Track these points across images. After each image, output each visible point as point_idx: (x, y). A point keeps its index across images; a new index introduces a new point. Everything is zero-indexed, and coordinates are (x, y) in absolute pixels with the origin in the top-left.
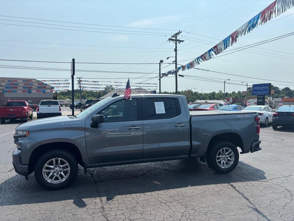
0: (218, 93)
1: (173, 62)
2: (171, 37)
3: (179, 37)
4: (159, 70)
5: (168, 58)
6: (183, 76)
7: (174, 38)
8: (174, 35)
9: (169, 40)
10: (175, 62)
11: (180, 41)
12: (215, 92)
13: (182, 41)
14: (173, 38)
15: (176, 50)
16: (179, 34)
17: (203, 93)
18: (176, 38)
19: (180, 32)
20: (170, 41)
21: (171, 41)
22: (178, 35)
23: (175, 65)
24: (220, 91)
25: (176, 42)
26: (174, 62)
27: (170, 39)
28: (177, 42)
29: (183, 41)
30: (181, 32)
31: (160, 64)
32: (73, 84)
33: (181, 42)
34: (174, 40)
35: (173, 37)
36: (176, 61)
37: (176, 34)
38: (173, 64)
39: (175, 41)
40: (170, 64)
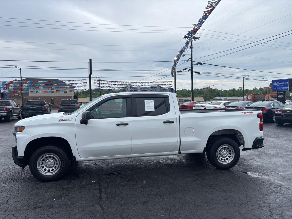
0: (238, 90)
2: (187, 35)
5: (184, 56)
6: (199, 73)
8: (189, 32)
9: (184, 37)
11: (196, 38)
12: (235, 89)
13: (198, 38)
17: (223, 90)
20: (185, 39)
23: (191, 62)
24: (240, 88)
26: (189, 60)
28: (193, 39)
29: (199, 38)
32: (90, 84)
33: (197, 40)
36: (192, 58)
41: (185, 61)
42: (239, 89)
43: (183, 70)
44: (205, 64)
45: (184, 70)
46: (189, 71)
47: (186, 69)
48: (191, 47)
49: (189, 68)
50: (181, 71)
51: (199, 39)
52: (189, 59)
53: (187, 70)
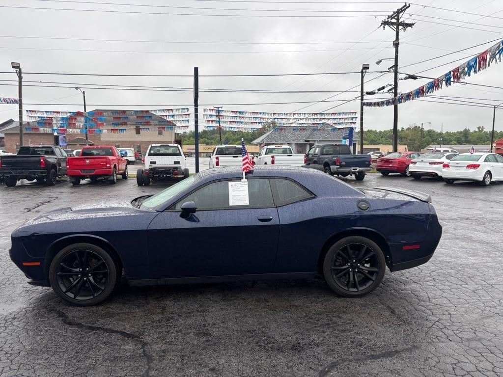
0: (475, 132)
1: (389, 69)
2: (388, 19)
3: (404, 18)
4: (360, 86)
5: (378, 63)
7: (394, 21)
8: (392, 13)
9: (382, 24)
10: (394, 68)
11: (406, 25)
12: (469, 130)
13: (410, 25)
14: (391, 19)
15: (396, 45)
16: (405, 10)
17: (444, 133)
18: (398, 19)
19: (406, 5)
20: (384, 27)
21: (387, 26)
22: (401, 12)
23: (393, 74)
24: (479, 128)
25: (397, 28)
26: (391, 70)
27: (385, 23)
28: (400, 27)
29: (413, 24)
30: (409, 6)
31: (362, 72)
32: (196, 116)
33: (409, 28)
34: (393, 24)
35: (391, 17)
36: (396, 65)
37: (398, 12)
38: (390, 72)
39: (395, 26)
40: (383, 73)
41: (381, 72)
42: (477, 130)
43: (377, 91)
44: (423, 77)
45: (379, 90)
46: (389, 91)
47: (383, 88)
48: (395, 43)
49: (391, 85)
50: (373, 93)
51: (413, 26)
52: (391, 68)
53: (386, 90)
